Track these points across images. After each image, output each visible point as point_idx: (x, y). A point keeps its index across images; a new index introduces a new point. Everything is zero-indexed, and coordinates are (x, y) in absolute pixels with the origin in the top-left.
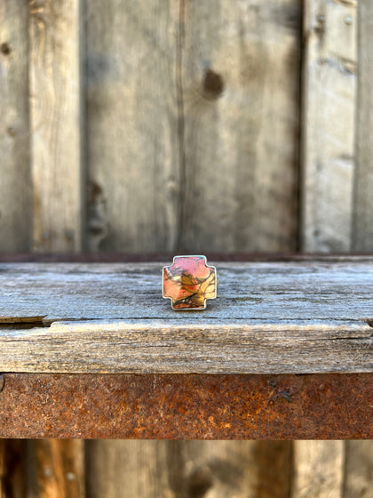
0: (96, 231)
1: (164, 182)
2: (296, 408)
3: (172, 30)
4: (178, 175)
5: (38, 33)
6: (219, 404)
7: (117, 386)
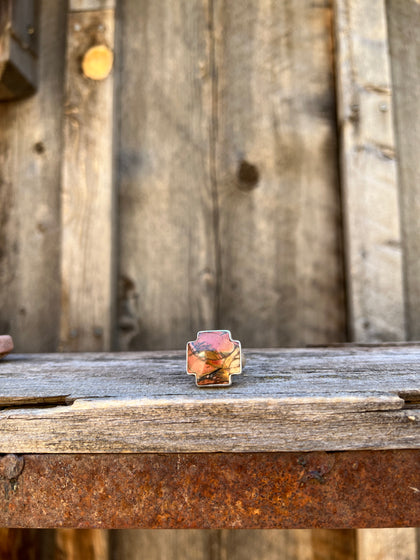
0: (126, 329)
1: (200, 274)
2: (330, 490)
3: (205, 124)
4: (214, 267)
5: (72, 132)
6: (247, 486)
7: (140, 467)
